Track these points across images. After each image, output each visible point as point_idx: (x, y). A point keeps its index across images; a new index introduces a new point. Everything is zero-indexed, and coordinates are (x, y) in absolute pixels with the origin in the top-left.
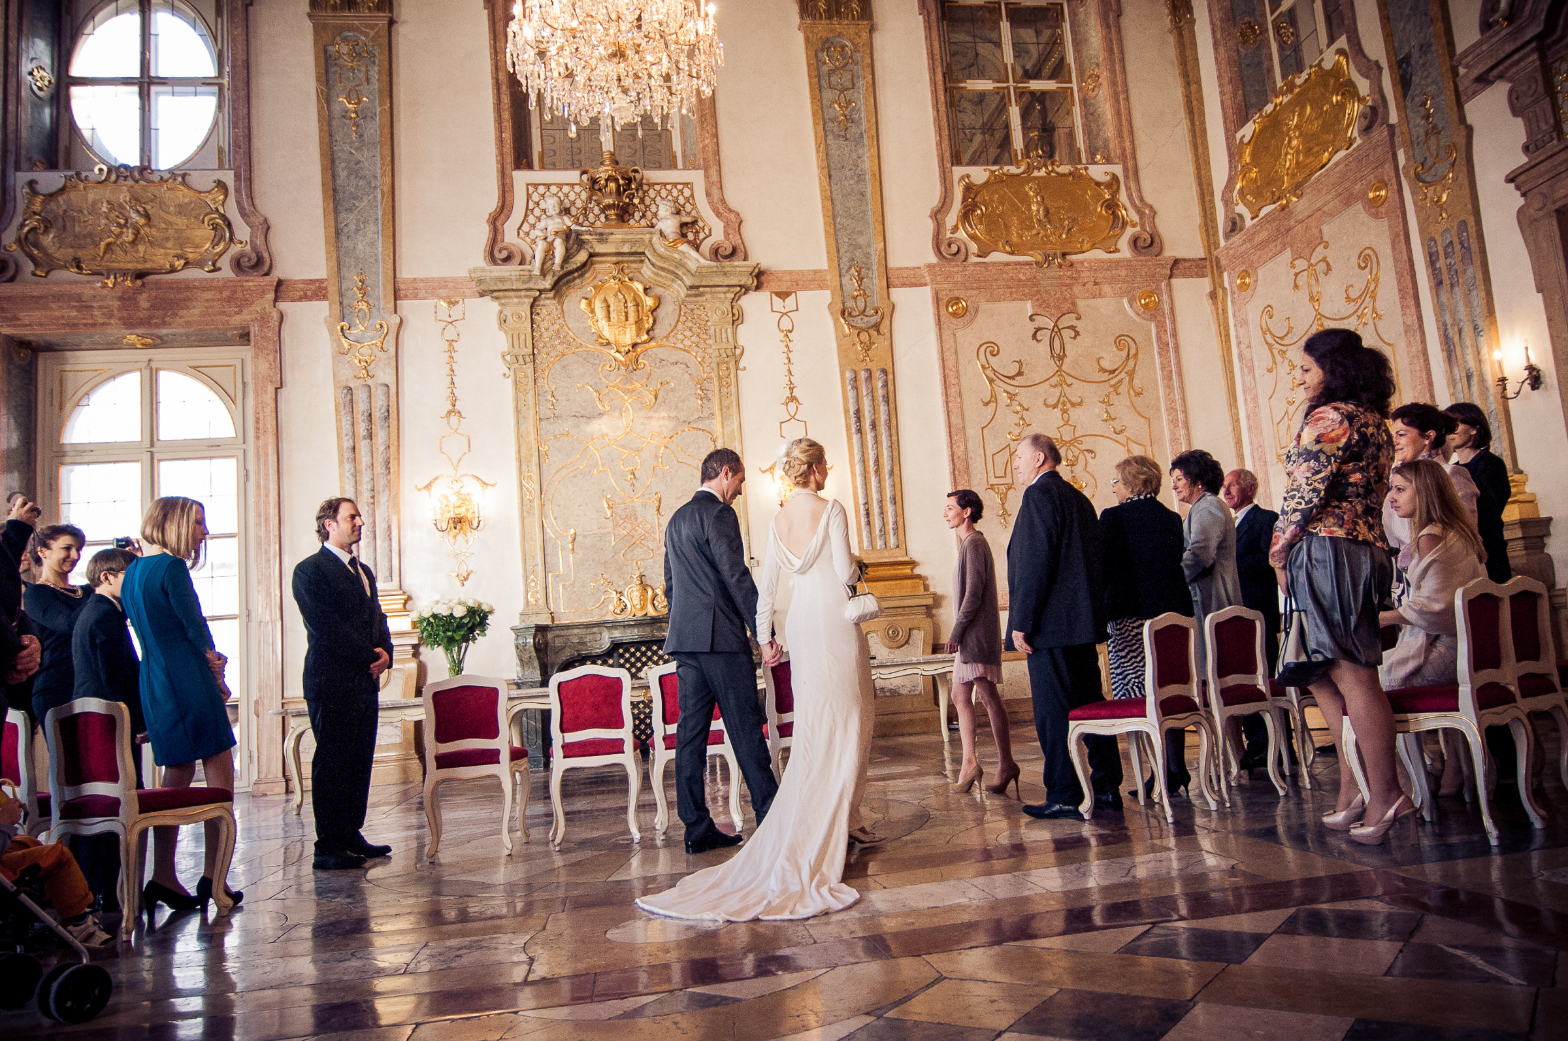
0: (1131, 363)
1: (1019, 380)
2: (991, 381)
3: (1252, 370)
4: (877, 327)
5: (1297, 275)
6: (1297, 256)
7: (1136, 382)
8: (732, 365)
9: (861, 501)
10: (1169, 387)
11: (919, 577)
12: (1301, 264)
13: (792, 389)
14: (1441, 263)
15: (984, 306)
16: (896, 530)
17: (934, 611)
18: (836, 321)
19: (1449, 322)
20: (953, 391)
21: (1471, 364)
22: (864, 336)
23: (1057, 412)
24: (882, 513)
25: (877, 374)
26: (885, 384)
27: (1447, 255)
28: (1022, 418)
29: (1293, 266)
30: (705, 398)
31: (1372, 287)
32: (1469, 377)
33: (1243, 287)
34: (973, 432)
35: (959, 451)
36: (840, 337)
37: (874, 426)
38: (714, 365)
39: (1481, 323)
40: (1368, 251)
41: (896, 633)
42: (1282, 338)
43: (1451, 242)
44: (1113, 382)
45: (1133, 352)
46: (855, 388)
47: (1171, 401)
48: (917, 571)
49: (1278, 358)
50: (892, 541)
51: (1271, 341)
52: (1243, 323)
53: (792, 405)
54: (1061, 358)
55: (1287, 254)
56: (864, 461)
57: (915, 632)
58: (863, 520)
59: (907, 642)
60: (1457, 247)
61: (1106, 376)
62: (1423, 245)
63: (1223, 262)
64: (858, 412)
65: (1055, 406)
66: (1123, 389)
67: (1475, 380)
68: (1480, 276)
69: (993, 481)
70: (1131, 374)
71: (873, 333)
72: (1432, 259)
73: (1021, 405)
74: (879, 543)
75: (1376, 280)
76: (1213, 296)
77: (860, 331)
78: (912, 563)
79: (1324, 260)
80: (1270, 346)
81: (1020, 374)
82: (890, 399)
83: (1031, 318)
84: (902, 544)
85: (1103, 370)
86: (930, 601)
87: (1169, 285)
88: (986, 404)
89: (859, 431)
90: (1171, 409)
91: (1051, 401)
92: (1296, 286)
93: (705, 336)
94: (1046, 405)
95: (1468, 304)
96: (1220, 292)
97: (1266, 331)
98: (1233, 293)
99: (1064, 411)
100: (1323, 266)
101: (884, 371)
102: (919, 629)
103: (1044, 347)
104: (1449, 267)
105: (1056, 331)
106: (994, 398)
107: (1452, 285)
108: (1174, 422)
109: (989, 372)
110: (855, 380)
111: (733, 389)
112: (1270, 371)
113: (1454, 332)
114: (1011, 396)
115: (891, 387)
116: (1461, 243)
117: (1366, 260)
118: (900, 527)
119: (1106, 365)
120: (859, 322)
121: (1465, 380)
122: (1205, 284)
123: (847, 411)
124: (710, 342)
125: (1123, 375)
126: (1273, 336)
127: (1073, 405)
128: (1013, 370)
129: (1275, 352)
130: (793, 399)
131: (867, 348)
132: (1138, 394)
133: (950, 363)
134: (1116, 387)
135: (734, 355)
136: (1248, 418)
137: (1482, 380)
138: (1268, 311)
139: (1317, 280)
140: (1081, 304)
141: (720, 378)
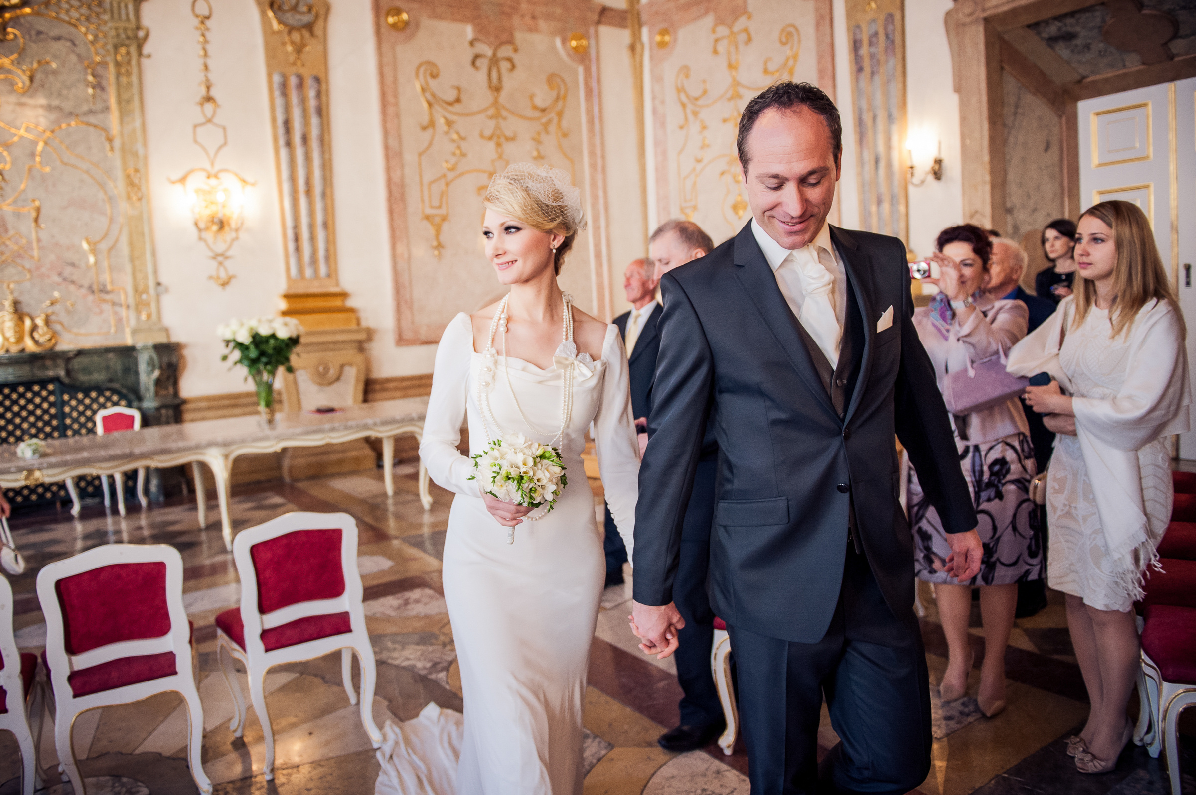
0: (560, 104)
1: (457, 108)
2: (430, 104)
3: (663, 125)
4: (310, 27)
5: (716, 41)
6: (719, 22)
7: (564, 124)
8: (133, 50)
9: (289, 223)
10: (591, 131)
11: (352, 310)
12: (722, 31)
13: (208, 88)
14: (864, 51)
15: (426, 23)
16: (327, 258)
17: (366, 346)
18: (263, 14)
19: (864, 105)
20: (391, 110)
21: (881, 149)
22: (296, 36)
23: (491, 145)
24: (313, 238)
25: (309, 82)
26: (319, 95)
27: (871, 44)
28: (459, 148)
29: (714, 31)
30: (99, 86)
31: (791, 63)
32: (877, 161)
33: (662, 45)
34: (410, 157)
35: (396, 176)
36: (268, 32)
37: (305, 140)
38: (110, 47)
39: (895, 112)
40: (792, 29)
41: (327, 369)
42: (696, 99)
43: (876, 34)
44: (544, 120)
45: (562, 92)
46: (285, 94)
47: (592, 146)
48: (350, 303)
49: (691, 118)
50: (323, 270)
51: (683, 97)
52: (658, 79)
53: (209, 107)
54: (497, 89)
55: (709, 20)
56: (293, 179)
57: (347, 369)
58: (291, 246)
59: (338, 379)
60: (882, 38)
61: (537, 114)
62: (848, 30)
63: (644, 17)
64: (287, 124)
65: (490, 138)
66: (552, 128)
67: (882, 164)
68: (899, 69)
69: (428, 211)
70: (560, 114)
71: (306, 34)
72: (856, 46)
73: (458, 133)
74: (308, 272)
75: (795, 57)
76: (632, 48)
77: (291, 29)
78: (344, 295)
79: (746, 30)
80: (684, 105)
81: (458, 100)
82: (322, 111)
83: (472, 44)
84: (332, 274)
85: (535, 107)
86: (362, 336)
87: (596, 32)
88: (424, 129)
89: (289, 144)
90: (592, 154)
91: (488, 133)
92: (715, 52)
93: (97, 10)
94: (482, 136)
95: (886, 94)
96: (638, 47)
97: (680, 90)
98: (651, 49)
99: (499, 145)
100: (743, 37)
101: (317, 80)
102: (351, 365)
103: (481, 76)
104: (872, 56)
105: (494, 61)
106: (431, 124)
107: (873, 73)
108: (593, 166)
109: (428, 95)
110: (284, 86)
111: (134, 79)
112: (681, 128)
113: (867, 117)
114: (449, 123)
115: (324, 98)
116: (887, 36)
117: (789, 35)
118: (331, 257)
119: (539, 102)
120: (291, 19)
121: (872, 163)
122: (624, 36)
123: (274, 120)
124: (106, 17)
125: (553, 115)
126: (688, 96)
127: (508, 139)
128: (451, 95)
129: (689, 111)
130: (209, 99)
131: (299, 49)
132: (565, 135)
133: (389, 80)
134: (546, 126)
135: (136, 37)
136: (657, 169)
137: (889, 165)
138: (685, 71)
139: (736, 47)
140: (519, 36)
141: (118, 64)
